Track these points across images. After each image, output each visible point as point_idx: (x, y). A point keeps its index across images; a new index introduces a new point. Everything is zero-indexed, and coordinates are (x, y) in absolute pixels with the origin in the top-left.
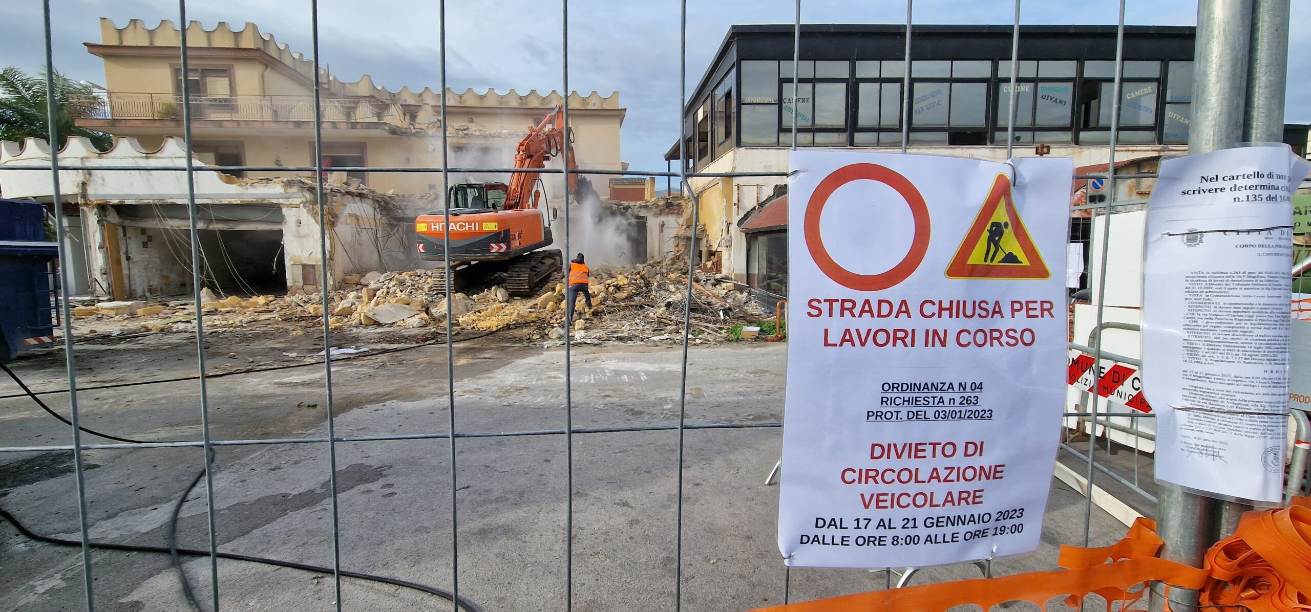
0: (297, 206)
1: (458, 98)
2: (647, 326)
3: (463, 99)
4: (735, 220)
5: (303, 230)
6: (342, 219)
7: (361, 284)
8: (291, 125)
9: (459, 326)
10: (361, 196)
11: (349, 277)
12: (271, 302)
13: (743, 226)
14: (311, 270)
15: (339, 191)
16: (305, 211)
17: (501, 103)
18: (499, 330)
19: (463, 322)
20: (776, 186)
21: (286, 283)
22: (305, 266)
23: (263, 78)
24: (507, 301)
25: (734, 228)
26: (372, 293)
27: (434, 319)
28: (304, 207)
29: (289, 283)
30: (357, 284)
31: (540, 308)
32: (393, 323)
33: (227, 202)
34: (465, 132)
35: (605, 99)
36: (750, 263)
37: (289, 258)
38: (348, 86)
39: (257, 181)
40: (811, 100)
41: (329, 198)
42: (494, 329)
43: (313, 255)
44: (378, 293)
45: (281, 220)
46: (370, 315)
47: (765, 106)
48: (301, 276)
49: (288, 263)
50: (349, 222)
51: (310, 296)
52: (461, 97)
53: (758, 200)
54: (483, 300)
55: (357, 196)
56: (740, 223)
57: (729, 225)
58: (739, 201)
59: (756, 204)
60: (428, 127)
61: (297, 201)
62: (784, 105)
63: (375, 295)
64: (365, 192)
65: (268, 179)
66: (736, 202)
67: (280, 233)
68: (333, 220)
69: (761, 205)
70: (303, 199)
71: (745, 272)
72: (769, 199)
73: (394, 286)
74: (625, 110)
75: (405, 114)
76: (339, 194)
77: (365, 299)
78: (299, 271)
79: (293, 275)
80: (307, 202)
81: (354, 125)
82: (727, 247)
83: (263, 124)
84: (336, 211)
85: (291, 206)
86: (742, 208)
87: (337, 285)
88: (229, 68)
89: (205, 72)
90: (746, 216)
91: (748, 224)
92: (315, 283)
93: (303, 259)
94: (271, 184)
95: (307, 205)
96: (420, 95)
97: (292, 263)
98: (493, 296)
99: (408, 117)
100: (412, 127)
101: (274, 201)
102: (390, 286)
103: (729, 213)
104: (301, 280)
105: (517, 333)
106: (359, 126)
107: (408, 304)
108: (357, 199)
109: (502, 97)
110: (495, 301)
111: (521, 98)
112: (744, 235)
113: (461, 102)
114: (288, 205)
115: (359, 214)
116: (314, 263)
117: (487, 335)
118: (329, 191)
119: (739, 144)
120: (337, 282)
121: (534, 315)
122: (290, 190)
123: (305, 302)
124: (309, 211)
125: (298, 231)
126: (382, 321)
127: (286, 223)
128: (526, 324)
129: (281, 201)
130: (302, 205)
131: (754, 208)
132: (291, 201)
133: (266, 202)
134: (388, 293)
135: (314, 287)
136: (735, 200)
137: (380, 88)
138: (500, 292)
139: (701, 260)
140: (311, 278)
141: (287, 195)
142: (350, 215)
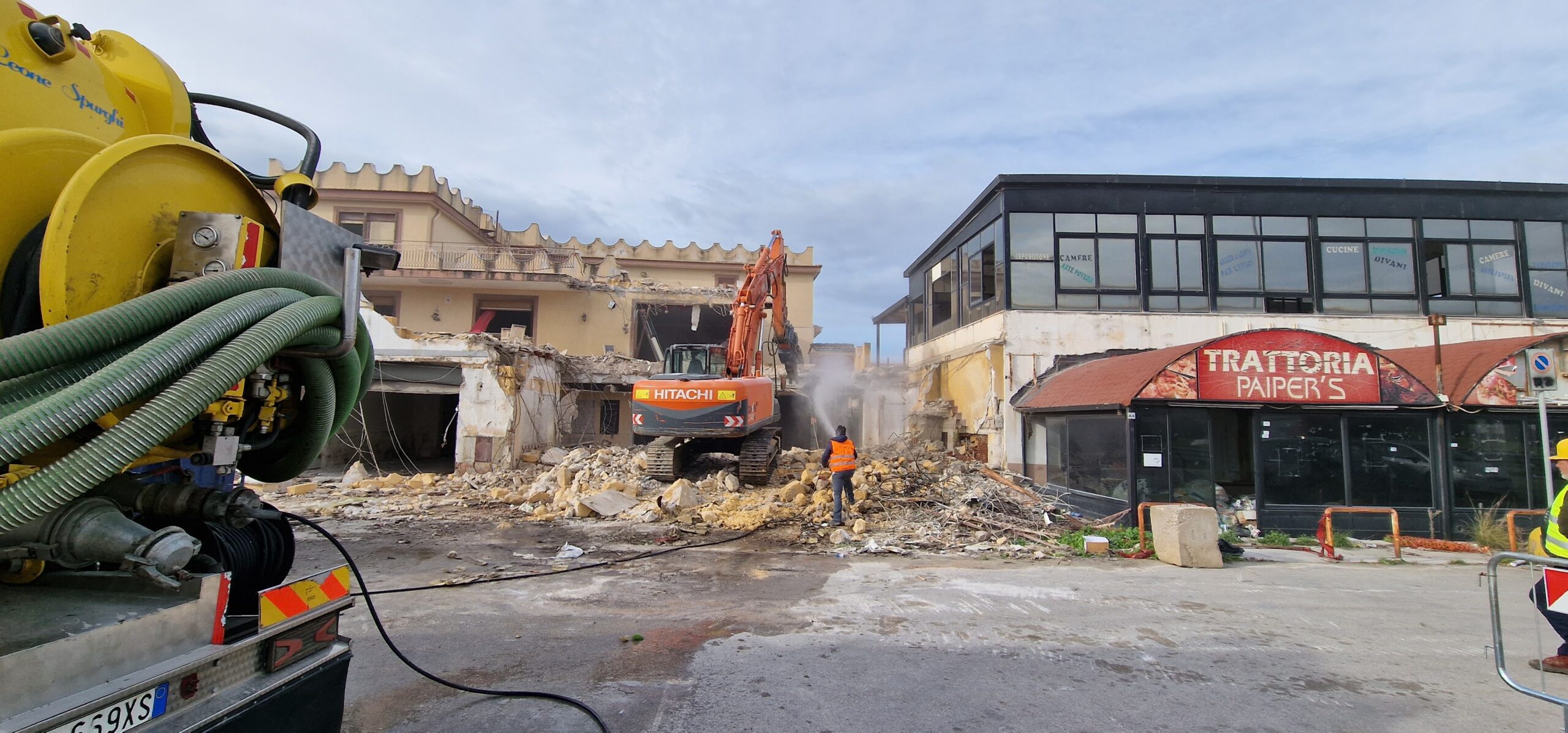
0: (481, 367)
1: (632, 251)
3: (637, 251)
4: (1008, 395)
5: (484, 395)
6: (527, 383)
7: (541, 463)
8: (460, 275)
9: (702, 521)
10: (547, 356)
11: (528, 454)
12: (437, 481)
13: (1019, 403)
14: (488, 444)
15: (528, 351)
16: (489, 372)
17: (679, 257)
18: (757, 529)
19: (708, 517)
20: (1057, 356)
21: (454, 459)
22: (479, 439)
23: (432, 224)
24: (738, 491)
25: (1006, 406)
26: (570, 475)
27: (666, 512)
28: (489, 367)
29: (458, 459)
30: (537, 463)
31: (784, 501)
32: (615, 516)
33: (399, 360)
34: (652, 287)
35: (797, 255)
36: (1027, 449)
37: (462, 427)
38: (513, 235)
39: (437, 336)
40: (1093, 258)
41: (516, 357)
42: (751, 528)
43: (492, 425)
44: (578, 476)
45: (459, 382)
46: (587, 503)
47: (1040, 264)
48: (473, 451)
49: (460, 434)
50: (533, 386)
51: (484, 476)
52: (634, 249)
53: (1035, 373)
54: (709, 489)
55: (543, 357)
56: (1013, 400)
57: (999, 402)
58: (1011, 373)
59: (1032, 377)
60: (610, 281)
61: (482, 360)
62: (1061, 263)
63: (573, 478)
64: (552, 352)
65: (449, 334)
66: (1008, 374)
67: (454, 399)
68: (519, 384)
69: (1040, 378)
70: (489, 359)
71: (1021, 461)
72: (1049, 372)
74: (820, 267)
75: (585, 266)
76: (527, 354)
77: (561, 481)
78: (472, 444)
79: (465, 449)
80: (493, 362)
81: (531, 276)
82: (997, 429)
83: (429, 273)
84: (522, 373)
85: (474, 366)
86: (1016, 383)
87: (515, 464)
88: (398, 213)
89: (371, 216)
90: (1021, 392)
91: (1026, 400)
92: (489, 460)
93: (479, 430)
94: (453, 340)
95: (493, 365)
96: (589, 247)
97: (465, 434)
98: (720, 484)
99: (588, 269)
100: (592, 281)
101: (455, 360)
103: (999, 388)
104: (474, 456)
105: (775, 533)
106: (536, 278)
107: (622, 491)
108: (543, 359)
109: (681, 250)
110: (723, 489)
111: (702, 252)
112: (1019, 416)
113: (634, 255)
114: (470, 365)
115: (544, 378)
116: (491, 436)
117: (746, 536)
118: (517, 350)
119: (1009, 306)
120: (515, 459)
121: (786, 510)
122: (474, 348)
123: (478, 483)
124: (493, 373)
125: (478, 396)
126: (603, 511)
127: (464, 385)
128: (784, 523)
129: (463, 360)
130: (486, 365)
131: (1030, 383)
132: (474, 360)
133: (445, 360)
135: (488, 464)
136: (1006, 372)
137: (546, 238)
138: (729, 478)
140: (485, 454)
141: (471, 354)
142: (535, 379)
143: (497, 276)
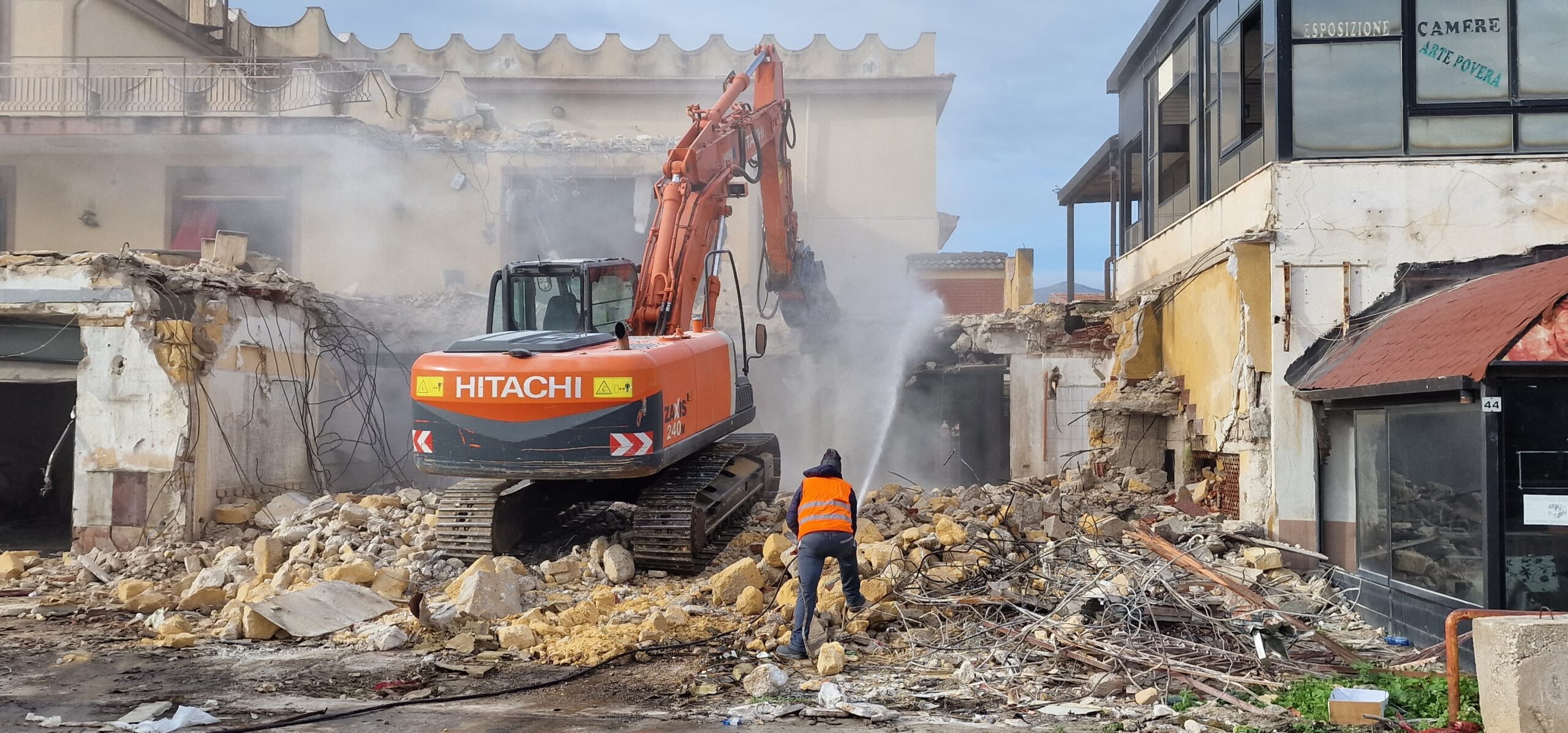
0: (119, 322)
1: (529, 59)
2: (1029, 671)
3: (543, 60)
4: (1280, 363)
5: (127, 383)
6: (224, 357)
7: (255, 526)
8: (128, 127)
9: (498, 648)
10: (276, 298)
11: (227, 507)
12: (27, 568)
13: (1305, 380)
14: (138, 487)
15: (224, 287)
16: (136, 334)
17: (635, 69)
18: (604, 665)
19: (511, 637)
20: (1403, 267)
21: (69, 519)
22: (121, 477)
23: (75, 17)
24: (631, 581)
25: (1275, 386)
26: (278, 551)
27: (432, 627)
28: (135, 324)
29: (79, 520)
30: (245, 525)
31: (719, 603)
32: (325, 637)
34: (545, 140)
35: (899, 53)
36: (1328, 490)
37: (85, 453)
38: (271, 34)
39: (30, 258)
40: (1503, 24)
41: (198, 302)
42: (593, 661)
43: (145, 448)
44: (295, 552)
45: (75, 357)
46: (267, 612)
47: (1366, 47)
48: (109, 503)
49: (81, 467)
50: (240, 363)
51: (126, 555)
52: (536, 55)
53: (1347, 309)
54: (566, 577)
55: (266, 298)
56: (1293, 373)
57: (1259, 378)
58: (1289, 310)
59: (1341, 319)
60: (453, 129)
61: (120, 309)
62: (1421, 42)
63: (286, 557)
64: (286, 287)
65: (56, 256)
66: (1282, 313)
67: (68, 393)
68: (201, 358)
69: (1359, 321)
70: (136, 306)
71: (1312, 517)
72: (1383, 304)
73: (336, 533)
74: (952, 77)
75: (398, 98)
76: (222, 294)
77: (260, 566)
78: (105, 489)
79: (91, 499)
80: (143, 311)
81: (275, 125)
82: (1255, 441)
83: (63, 124)
84: (211, 333)
85: (103, 322)
86: (1301, 331)
87: (197, 527)
90: (1313, 353)
91: (1326, 374)
92: (142, 522)
93: (119, 457)
94: (62, 268)
95: (144, 319)
96: (439, 54)
97: (92, 466)
98: (592, 567)
99: (404, 108)
100: (414, 129)
101: (65, 309)
102: (327, 531)
103: (1258, 343)
104: (109, 513)
105: (655, 674)
106: (287, 128)
107: (368, 584)
108: (267, 305)
109: (638, 55)
110: (597, 578)
111: (685, 56)
112: (1307, 409)
113: (536, 69)
114: (96, 321)
115: (268, 344)
116: (145, 469)
117: (572, 678)
118: (198, 285)
119: (1286, 150)
120: (196, 518)
121: (701, 623)
122: (105, 283)
123: (111, 571)
124: (145, 335)
125: (114, 385)
126: (296, 626)
127: (86, 364)
128: (678, 650)
129: (82, 309)
130: (130, 319)
131: (1336, 331)
132: (104, 309)
133: (46, 311)
134: (319, 551)
135: (140, 530)
136: (1277, 307)
137: (344, 38)
138: (612, 554)
139: (1171, 478)
140: (134, 508)
141: (98, 295)
142: (246, 346)
143: (206, 126)
